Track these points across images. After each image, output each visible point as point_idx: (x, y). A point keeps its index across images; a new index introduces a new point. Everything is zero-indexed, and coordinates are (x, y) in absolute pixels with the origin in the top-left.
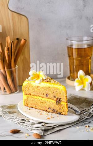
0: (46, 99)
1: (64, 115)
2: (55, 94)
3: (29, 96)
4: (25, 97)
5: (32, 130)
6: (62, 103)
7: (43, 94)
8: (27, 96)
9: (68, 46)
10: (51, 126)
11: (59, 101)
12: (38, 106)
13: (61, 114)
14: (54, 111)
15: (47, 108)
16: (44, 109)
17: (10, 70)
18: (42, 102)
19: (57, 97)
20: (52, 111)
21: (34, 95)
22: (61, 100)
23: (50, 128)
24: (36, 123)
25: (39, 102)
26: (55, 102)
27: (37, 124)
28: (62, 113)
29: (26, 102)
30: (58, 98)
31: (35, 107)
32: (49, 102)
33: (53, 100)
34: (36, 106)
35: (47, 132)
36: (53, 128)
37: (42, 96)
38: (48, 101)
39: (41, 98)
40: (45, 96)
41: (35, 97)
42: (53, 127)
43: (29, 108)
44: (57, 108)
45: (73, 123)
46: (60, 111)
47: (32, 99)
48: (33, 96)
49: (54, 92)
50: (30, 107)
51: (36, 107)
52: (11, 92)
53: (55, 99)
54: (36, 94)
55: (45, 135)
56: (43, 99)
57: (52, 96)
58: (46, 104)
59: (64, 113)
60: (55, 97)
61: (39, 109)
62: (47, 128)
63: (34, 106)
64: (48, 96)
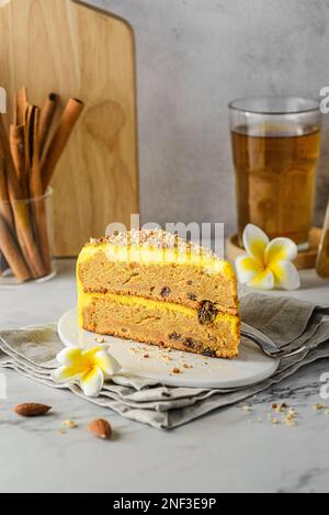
0: (162, 306)
1: (227, 358)
2: (193, 289)
3: (103, 296)
4: (85, 300)
5: (126, 410)
6: (219, 319)
7: (152, 288)
8: (91, 296)
9: (234, 129)
10: (190, 397)
11: (211, 310)
12: (132, 329)
13: (216, 356)
14: (189, 345)
15: (166, 334)
16: (154, 340)
18: (149, 317)
19: (200, 299)
20: (182, 347)
21: (118, 294)
22: (218, 307)
23: (187, 401)
24: (138, 388)
25: (137, 317)
26: (193, 314)
27: (142, 389)
28: (218, 353)
29: (87, 315)
30: (205, 302)
31: (122, 334)
32: (171, 315)
33: (187, 306)
34: (124, 330)
35: (181, 416)
36: (198, 403)
37: (147, 293)
38: (168, 310)
39: (142, 302)
40: (156, 293)
41: (124, 299)
42: (195, 399)
43: (100, 338)
44: (202, 334)
45: (259, 384)
46: (211, 344)
47: (112, 306)
48: (114, 297)
49: (190, 283)
50: (103, 334)
51: (126, 334)
52: (26, 278)
53: (195, 304)
54: (126, 290)
55: (174, 425)
56: (151, 306)
57: (183, 294)
58: (160, 323)
59: (225, 352)
60: (193, 297)
61: (137, 340)
62: (180, 403)
63: (118, 330)
64: (170, 296)
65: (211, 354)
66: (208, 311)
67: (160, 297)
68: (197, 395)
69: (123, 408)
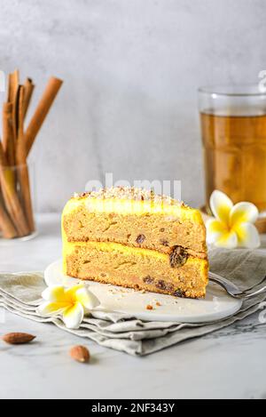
0: (137, 252)
1: (196, 298)
2: (165, 236)
3: (84, 244)
4: (69, 249)
5: (103, 340)
6: (190, 262)
7: (129, 236)
8: (74, 245)
10: (162, 329)
11: (182, 254)
12: (110, 274)
13: (185, 297)
14: (162, 287)
15: (141, 278)
16: (130, 283)
17: (13, 168)
18: (125, 262)
19: (171, 244)
20: (155, 289)
21: (99, 241)
22: (189, 251)
23: (159, 332)
24: (115, 321)
25: (115, 262)
26: (166, 258)
27: (118, 322)
28: (188, 293)
29: (70, 263)
30: (177, 246)
31: (101, 278)
32: (146, 260)
33: (160, 251)
34: (103, 276)
35: (154, 345)
36: (169, 334)
37: (124, 240)
38: (143, 256)
39: (119, 247)
40: (132, 240)
41: (103, 246)
42: (167, 330)
43: (82, 282)
44: (173, 276)
45: (224, 320)
46: (181, 286)
47: (93, 253)
48: (94, 244)
49: (162, 230)
50: (84, 279)
51: (105, 279)
52: (15, 235)
53: (167, 249)
54: (105, 237)
55: (147, 352)
56: (128, 251)
57: (157, 241)
58: (136, 267)
59: (194, 293)
60: (165, 243)
61: (114, 284)
62: (152, 334)
63: (98, 276)
64: (144, 243)
65: (182, 294)
66: (179, 255)
67: (136, 244)
68: (169, 328)
69: (101, 338)
